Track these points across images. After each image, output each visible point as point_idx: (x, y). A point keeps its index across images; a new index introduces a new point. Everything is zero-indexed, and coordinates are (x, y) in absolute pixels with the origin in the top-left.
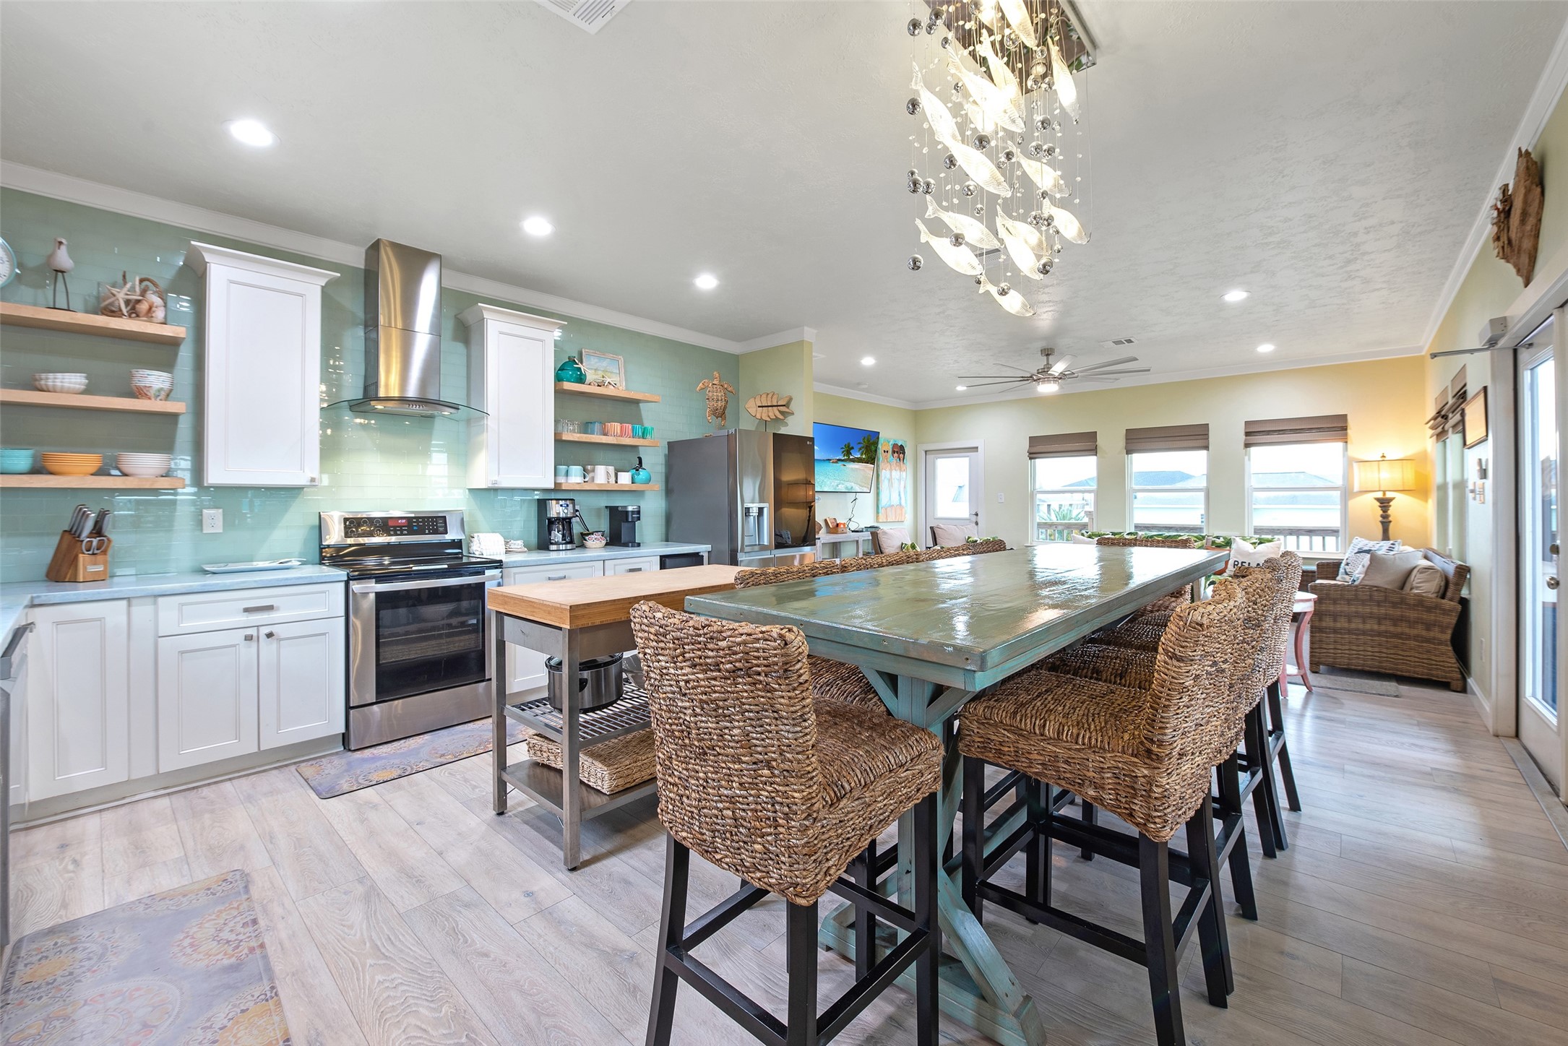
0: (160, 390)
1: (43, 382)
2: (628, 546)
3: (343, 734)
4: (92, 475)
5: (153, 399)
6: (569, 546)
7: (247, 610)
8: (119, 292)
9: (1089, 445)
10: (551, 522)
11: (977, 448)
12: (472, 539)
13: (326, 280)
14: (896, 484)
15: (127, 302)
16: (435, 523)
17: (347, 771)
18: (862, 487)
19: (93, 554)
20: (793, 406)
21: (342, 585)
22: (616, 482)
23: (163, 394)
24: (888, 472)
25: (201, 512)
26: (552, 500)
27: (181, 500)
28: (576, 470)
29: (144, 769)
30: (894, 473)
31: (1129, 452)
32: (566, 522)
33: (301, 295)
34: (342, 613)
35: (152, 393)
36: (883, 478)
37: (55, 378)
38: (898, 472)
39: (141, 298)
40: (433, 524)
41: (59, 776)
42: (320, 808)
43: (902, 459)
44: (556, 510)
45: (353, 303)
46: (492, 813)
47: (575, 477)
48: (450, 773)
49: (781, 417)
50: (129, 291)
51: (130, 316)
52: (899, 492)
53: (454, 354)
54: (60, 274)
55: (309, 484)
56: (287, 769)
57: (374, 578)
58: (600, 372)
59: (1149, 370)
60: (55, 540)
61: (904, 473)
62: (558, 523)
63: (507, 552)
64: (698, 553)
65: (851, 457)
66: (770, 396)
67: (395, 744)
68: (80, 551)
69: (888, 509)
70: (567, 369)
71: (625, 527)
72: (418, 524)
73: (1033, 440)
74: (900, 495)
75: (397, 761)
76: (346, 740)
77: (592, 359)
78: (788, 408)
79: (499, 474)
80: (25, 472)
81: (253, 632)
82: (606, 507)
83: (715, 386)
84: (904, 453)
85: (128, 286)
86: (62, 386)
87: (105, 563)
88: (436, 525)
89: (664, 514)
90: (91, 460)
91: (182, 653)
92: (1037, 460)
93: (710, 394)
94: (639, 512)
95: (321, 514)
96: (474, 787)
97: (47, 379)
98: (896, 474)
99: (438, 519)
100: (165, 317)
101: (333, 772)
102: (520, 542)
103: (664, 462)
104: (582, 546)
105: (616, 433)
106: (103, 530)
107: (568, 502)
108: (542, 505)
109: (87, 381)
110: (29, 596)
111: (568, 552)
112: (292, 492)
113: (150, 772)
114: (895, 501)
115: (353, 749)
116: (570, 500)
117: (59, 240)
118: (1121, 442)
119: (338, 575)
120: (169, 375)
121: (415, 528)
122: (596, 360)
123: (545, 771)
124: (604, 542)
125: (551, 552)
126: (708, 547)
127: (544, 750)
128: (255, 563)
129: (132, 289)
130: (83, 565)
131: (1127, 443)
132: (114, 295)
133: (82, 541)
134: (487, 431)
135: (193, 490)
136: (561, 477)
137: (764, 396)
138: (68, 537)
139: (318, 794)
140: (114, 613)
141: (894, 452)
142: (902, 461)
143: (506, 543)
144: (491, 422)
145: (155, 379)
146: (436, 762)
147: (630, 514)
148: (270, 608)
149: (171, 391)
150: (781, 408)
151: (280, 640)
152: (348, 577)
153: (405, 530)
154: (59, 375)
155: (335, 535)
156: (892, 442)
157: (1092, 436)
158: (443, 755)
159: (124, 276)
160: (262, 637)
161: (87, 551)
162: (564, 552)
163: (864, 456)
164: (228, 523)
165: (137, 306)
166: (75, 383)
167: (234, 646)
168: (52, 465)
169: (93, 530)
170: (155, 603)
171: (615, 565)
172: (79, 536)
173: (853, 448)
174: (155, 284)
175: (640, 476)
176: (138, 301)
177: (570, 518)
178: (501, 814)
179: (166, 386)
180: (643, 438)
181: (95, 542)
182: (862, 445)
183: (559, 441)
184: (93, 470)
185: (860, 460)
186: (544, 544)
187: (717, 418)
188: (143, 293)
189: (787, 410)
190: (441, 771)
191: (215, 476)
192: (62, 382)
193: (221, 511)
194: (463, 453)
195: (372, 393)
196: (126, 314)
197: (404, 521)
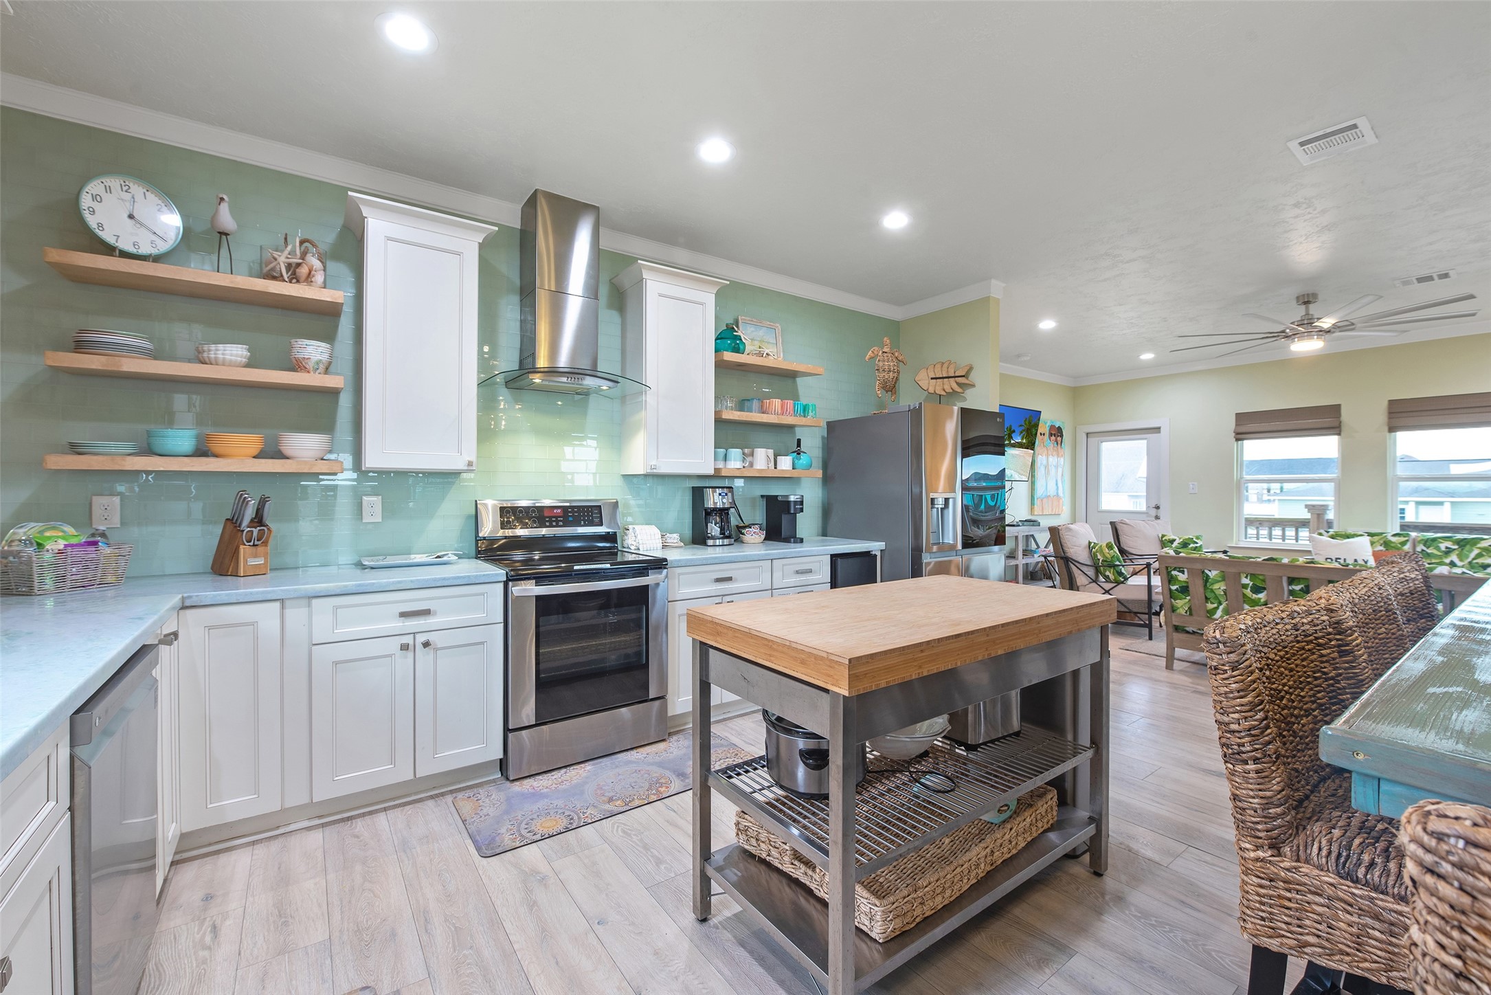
0: (318, 363)
1: (205, 355)
2: (789, 542)
3: (501, 760)
4: (254, 457)
5: (312, 373)
6: (726, 541)
7: (403, 615)
8: (280, 256)
9: (1328, 421)
10: (709, 513)
11: (1159, 428)
12: (627, 532)
13: (484, 236)
14: (1053, 471)
15: (289, 266)
16: (588, 513)
17: (507, 812)
18: (1022, 475)
19: (254, 545)
20: (974, 377)
21: (501, 586)
22: (775, 468)
23: (322, 367)
24: (1044, 457)
25: (362, 498)
26: (707, 487)
27: (342, 486)
28: (735, 453)
29: (297, 798)
30: (1051, 459)
31: (1392, 429)
32: (723, 512)
33: (459, 254)
34: (501, 619)
35: (310, 365)
36: (1039, 464)
37: (217, 350)
38: (1056, 457)
39: (301, 261)
40: (588, 514)
41: (211, 803)
42: (480, 872)
43: (1059, 442)
44: (714, 500)
45: (509, 268)
46: (689, 917)
47: (735, 462)
48: (624, 832)
49: (959, 390)
50: (289, 254)
51: (291, 282)
52: (1057, 481)
53: (609, 321)
54: (224, 237)
55: (466, 468)
56: (441, 801)
57: (534, 578)
58: (756, 342)
59: (1474, 315)
60: (218, 530)
61: (1062, 459)
62: (716, 514)
63: (664, 547)
64: (869, 552)
65: (1012, 442)
66: (945, 365)
67: (556, 774)
68: (241, 542)
69: (1045, 500)
70: (728, 337)
71: (785, 519)
72: (573, 514)
73: (1241, 418)
74: (1057, 484)
75: (560, 803)
76: (504, 767)
77: (748, 328)
78: (967, 378)
79: (658, 458)
80: (190, 454)
81: (408, 640)
82: (762, 496)
83: (886, 355)
84: (1062, 436)
85: (289, 248)
86: (224, 358)
87: (266, 556)
88: (592, 516)
89: (820, 505)
90: (250, 441)
91: (336, 663)
92: (1245, 442)
93: (881, 364)
94: (802, 503)
95: (478, 502)
96: (659, 862)
97: (209, 351)
98: (1053, 460)
99: (593, 509)
100: (325, 282)
101: (492, 812)
102: (676, 536)
103: (821, 446)
104: (738, 540)
105: (776, 411)
106: (264, 519)
107: (725, 491)
108: (698, 494)
109: (249, 354)
110: (180, 596)
111: (725, 547)
112: (449, 477)
113: (305, 800)
114: (1052, 492)
115: (511, 779)
116: (727, 488)
117: (221, 196)
118: (1381, 416)
119: (497, 575)
120: (328, 346)
121: (571, 519)
122: (752, 329)
123: (763, 868)
124: (763, 537)
125: (709, 548)
126: (881, 545)
127: (763, 839)
128: (412, 556)
129: (292, 253)
130: (244, 557)
131: (1390, 418)
132: (276, 259)
133: (243, 531)
134: (646, 409)
135: (355, 476)
136: (719, 462)
137: (938, 366)
138: (229, 524)
139: (478, 849)
140: (267, 616)
141: (1051, 435)
142: (1059, 445)
143: (663, 536)
144: (650, 398)
145: (313, 350)
146: (605, 810)
147: (792, 505)
148: (427, 612)
149: (330, 363)
150: (959, 380)
151: (436, 649)
152: (507, 577)
153: (561, 521)
154: (221, 346)
155: (490, 527)
156: (1049, 424)
157: (1335, 410)
158: (611, 800)
159: (286, 239)
160: (419, 646)
161: (248, 542)
162: (721, 548)
163: (1024, 441)
164: (388, 511)
165: (297, 270)
166: (237, 356)
167: (390, 656)
168: (216, 448)
169: (255, 518)
170: (309, 605)
171: (783, 565)
172: (240, 526)
173: (1014, 431)
174: (314, 245)
175: (801, 461)
176: (299, 265)
177: (728, 509)
178: (704, 920)
179: (325, 357)
180: (804, 417)
181: (255, 531)
182: (1023, 428)
183: (719, 422)
184: (256, 452)
185: (1020, 445)
186: (699, 538)
187: (887, 392)
188: (304, 255)
189: (967, 382)
190: (613, 824)
191: (372, 460)
192: (223, 354)
193: (380, 497)
194: (617, 437)
195: (528, 365)
196: (287, 280)
197: (559, 511)
